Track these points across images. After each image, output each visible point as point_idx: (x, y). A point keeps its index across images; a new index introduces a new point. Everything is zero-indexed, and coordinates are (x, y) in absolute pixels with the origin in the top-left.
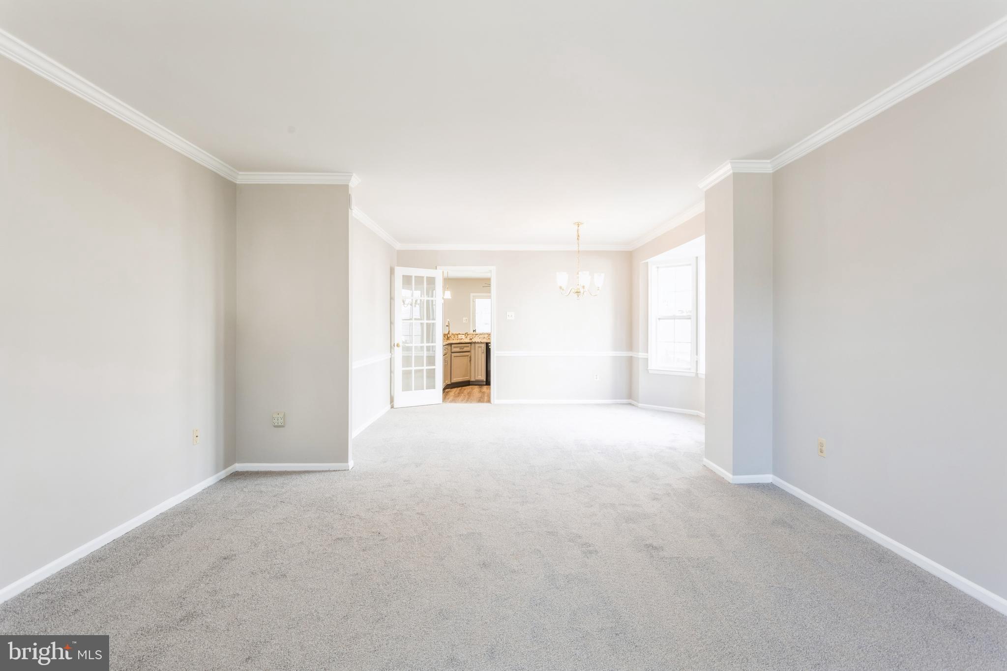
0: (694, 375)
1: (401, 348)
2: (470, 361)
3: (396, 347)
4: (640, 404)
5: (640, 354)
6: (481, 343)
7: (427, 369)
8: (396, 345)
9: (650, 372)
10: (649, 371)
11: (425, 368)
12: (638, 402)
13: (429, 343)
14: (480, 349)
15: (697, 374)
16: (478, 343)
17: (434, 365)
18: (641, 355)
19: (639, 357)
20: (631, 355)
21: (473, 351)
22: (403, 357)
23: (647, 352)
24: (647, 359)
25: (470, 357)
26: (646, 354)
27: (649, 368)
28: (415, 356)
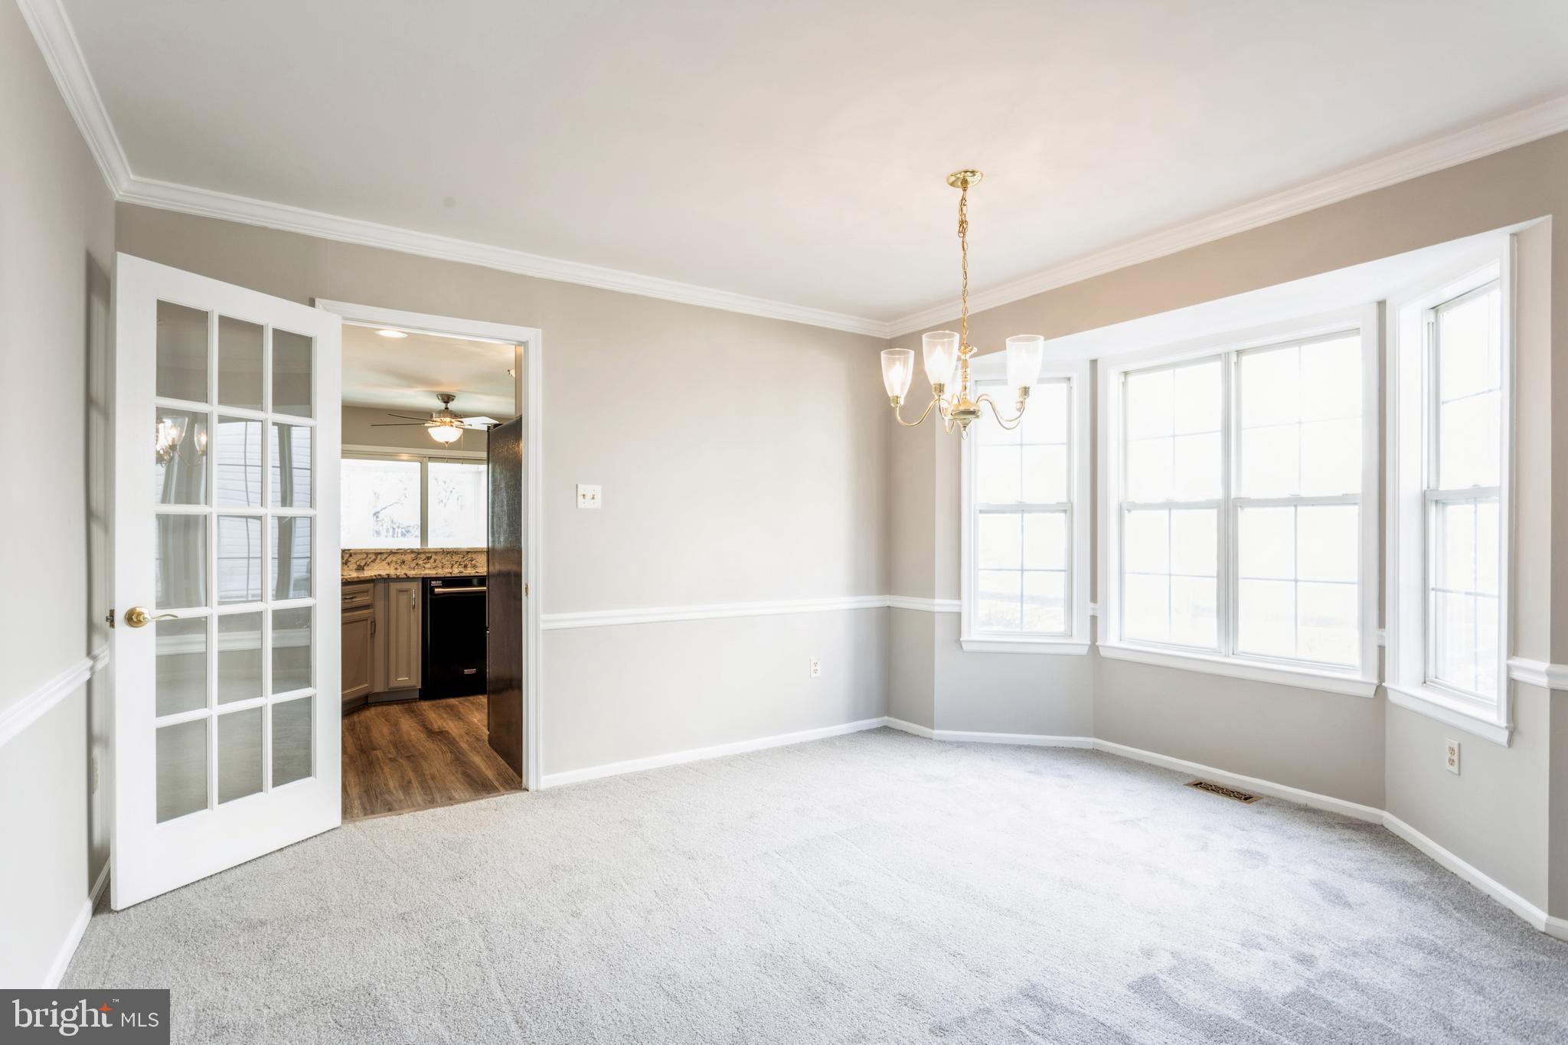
0: (1084, 651)
1: (149, 630)
2: (373, 634)
3: (121, 626)
4: (936, 732)
5: (937, 601)
6: (408, 579)
7: (276, 707)
8: (119, 616)
9: (965, 647)
10: (964, 645)
11: (269, 699)
12: (933, 729)
13: (287, 597)
14: (403, 598)
15: (1094, 647)
16: (398, 579)
17: (309, 685)
18: (941, 604)
19: (937, 609)
20: (888, 603)
21: (380, 606)
22: (158, 658)
23: (959, 597)
24: (960, 614)
25: (374, 623)
26: (956, 602)
27: (961, 639)
28: (220, 653)
